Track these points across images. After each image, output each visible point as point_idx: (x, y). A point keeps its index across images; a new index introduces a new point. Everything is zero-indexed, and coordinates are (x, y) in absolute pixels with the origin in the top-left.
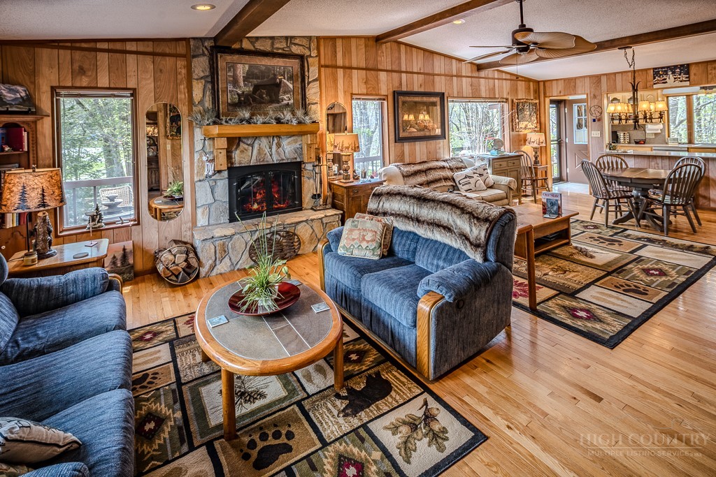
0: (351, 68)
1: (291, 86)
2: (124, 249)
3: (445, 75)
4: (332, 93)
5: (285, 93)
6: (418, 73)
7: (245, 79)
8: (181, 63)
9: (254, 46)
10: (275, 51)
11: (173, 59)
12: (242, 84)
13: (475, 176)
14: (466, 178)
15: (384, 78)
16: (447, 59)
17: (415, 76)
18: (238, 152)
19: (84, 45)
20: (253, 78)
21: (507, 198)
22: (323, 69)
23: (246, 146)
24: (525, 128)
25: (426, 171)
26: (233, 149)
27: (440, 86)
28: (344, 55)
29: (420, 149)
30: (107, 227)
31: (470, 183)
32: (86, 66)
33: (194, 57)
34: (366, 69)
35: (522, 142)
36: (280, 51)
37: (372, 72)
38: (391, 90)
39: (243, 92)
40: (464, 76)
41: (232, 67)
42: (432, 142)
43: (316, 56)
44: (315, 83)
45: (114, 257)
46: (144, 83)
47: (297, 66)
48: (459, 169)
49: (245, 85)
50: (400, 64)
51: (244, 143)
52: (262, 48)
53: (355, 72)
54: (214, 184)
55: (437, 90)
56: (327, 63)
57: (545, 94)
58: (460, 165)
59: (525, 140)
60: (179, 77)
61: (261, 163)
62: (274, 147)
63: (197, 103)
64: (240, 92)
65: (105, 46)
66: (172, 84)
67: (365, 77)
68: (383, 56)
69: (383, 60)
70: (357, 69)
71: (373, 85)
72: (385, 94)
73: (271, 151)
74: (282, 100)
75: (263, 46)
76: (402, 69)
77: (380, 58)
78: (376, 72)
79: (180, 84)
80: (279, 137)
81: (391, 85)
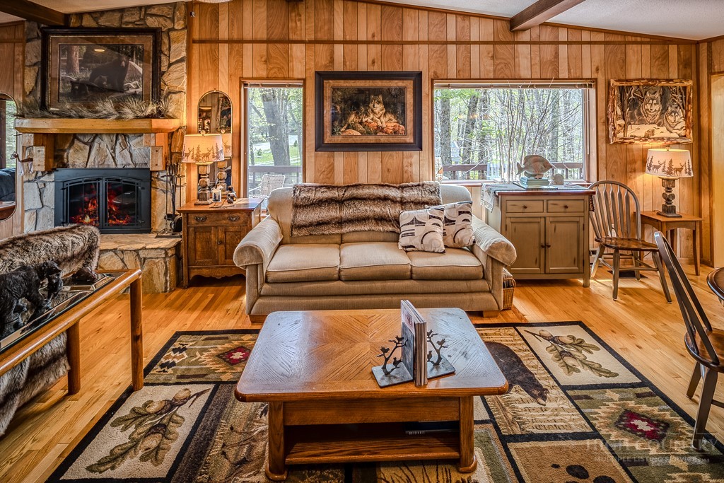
0: (241, 41)
1: (140, 70)
3: (429, 43)
4: (211, 77)
5: (131, 79)
6: (367, 42)
7: (82, 63)
8: (18, 49)
9: (97, 23)
10: (124, 26)
11: (11, 45)
12: (77, 69)
15: (299, 54)
16: (434, 15)
17: (362, 48)
18: (71, 151)
20: (91, 62)
22: (196, 47)
23: (82, 145)
26: (66, 148)
27: (415, 59)
28: (231, 25)
33: (29, 41)
34: (268, 41)
36: (130, 26)
37: (279, 45)
38: (313, 71)
39: (78, 79)
40: (475, 43)
41: (67, 49)
42: (394, 153)
43: (183, 29)
44: (179, 64)
47: (149, 43)
49: (81, 70)
50: (331, 31)
51: (80, 141)
52: (107, 24)
53: (248, 47)
54: (43, 186)
55: (410, 67)
56: (203, 37)
57: (710, 67)
60: (16, 64)
61: (100, 167)
62: (118, 147)
63: (28, 93)
64: (74, 79)
66: (9, 72)
67: (265, 53)
68: (300, 20)
69: (301, 26)
70: (253, 42)
71: (279, 64)
72: (300, 77)
73: (114, 152)
74: (128, 88)
75: (109, 22)
76: (336, 38)
77: (294, 24)
78: (286, 45)
79: (17, 72)
80: (125, 136)
81: (313, 63)
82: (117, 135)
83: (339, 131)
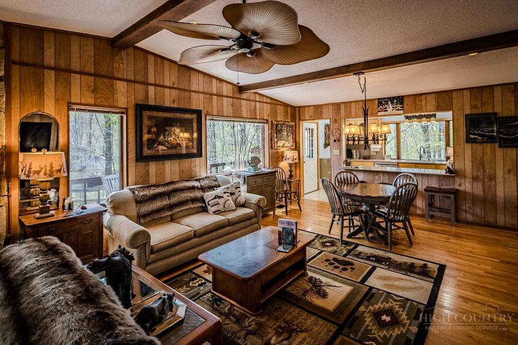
0: (70, 71)
3: (204, 93)
6: (170, 88)
13: (225, 196)
14: (215, 198)
15: (122, 89)
16: (206, 77)
17: (167, 91)
21: (256, 217)
22: (15, 67)
24: (283, 147)
25: (168, 194)
27: (197, 102)
29: (171, 169)
31: (218, 204)
34: (95, 75)
35: (280, 159)
37: (105, 80)
38: (133, 103)
42: (185, 160)
43: (2, 47)
48: (211, 188)
50: (146, 75)
53: (76, 77)
55: (194, 107)
56: (25, 60)
57: (299, 118)
58: (214, 183)
59: (283, 157)
67: (93, 84)
68: (123, 63)
69: (123, 68)
70: (81, 73)
71: (105, 95)
72: (123, 106)
76: (150, 81)
77: (118, 66)
78: (111, 80)
81: (133, 97)
83: (153, 147)
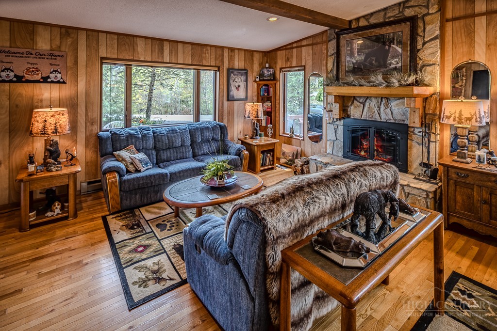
2: (297, 151)
5: (393, 57)
7: (359, 51)
8: (324, 47)
9: (369, 22)
10: (387, 20)
11: (320, 45)
12: (356, 55)
18: (352, 107)
19: (289, 47)
20: (365, 49)
22: (449, 25)
23: (359, 104)
26: (349, 105)
30: (296, 137)
32: (289, 57)
33: (329, 41)
36: (392, 19)
39: (357, 61)
41: (350, 43)
43: (437, 12)
44: (433, 42)
45: (294, 153)
46: (308, 62)
47: (407, 29)
49: (359, 55)
51: (357, 101)
52: (375, 21)
54: (336, 127)
60: (323, 55)
61: (370, 119)
62: (382, 107)
63: (329, 72)
64: (354, 61)
65: (295, 45)
66: (320, 60)
73: (379, 110)
74: (390, 64)
75: (376, 19)
79: (324, 60)
80: (387, 99)
82: (382, 98)
